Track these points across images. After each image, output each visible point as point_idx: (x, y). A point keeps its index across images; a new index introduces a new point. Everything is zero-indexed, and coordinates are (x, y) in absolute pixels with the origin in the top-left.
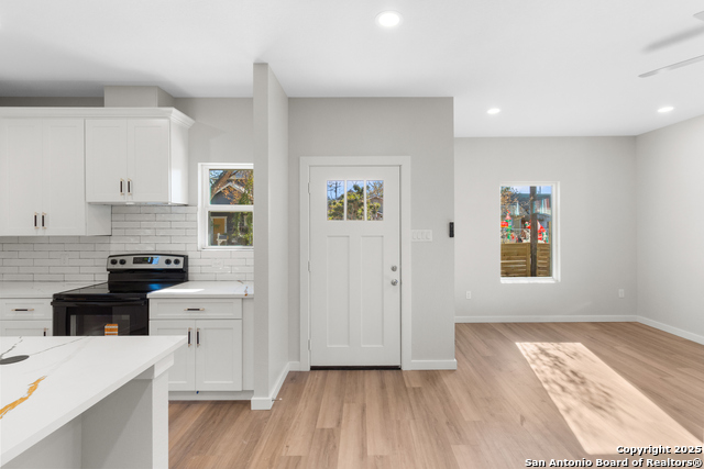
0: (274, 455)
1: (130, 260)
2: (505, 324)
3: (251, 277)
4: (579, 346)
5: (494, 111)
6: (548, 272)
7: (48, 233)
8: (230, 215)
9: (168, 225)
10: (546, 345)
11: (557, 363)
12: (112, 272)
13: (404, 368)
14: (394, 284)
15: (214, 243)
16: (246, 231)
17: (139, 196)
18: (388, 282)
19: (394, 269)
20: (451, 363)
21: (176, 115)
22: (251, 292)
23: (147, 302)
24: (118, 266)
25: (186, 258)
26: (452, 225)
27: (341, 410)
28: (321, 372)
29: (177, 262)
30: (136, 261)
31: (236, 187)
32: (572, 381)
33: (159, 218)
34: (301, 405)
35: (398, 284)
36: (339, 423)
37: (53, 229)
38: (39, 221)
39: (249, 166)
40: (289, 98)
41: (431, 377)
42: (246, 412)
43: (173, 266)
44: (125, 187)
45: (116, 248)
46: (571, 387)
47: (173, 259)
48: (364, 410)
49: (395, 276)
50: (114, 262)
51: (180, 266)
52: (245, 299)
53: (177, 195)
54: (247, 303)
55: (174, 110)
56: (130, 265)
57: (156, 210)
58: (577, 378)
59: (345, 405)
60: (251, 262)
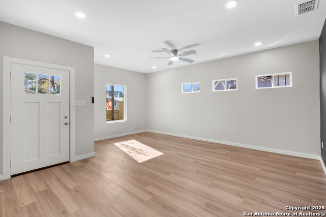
2: (108, 139)
4: (133, 141)
5: (107, 56)
6: (122, 118)
10: (123, 143)
11: (127, 146)
13: (71, 162)
14: (66, 124)
18: (62, 124)
19: (66, 117)
20: (93, 154)
26: (93, 98)
27: (46, 183)
32: (132, 150)
35: (68, 124)
36: (48, 187)
41: (86, 161)
46: (132, 151)
49: (67, 121)
58: (133, 149)
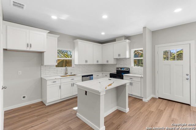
0: (147, 109)
1: (120, 68)
3: (143, 74)
7: (108, 64)
8: (138, 60)
9: (126, 62)
12: (117, 71)
13: (191, 105)
14: (187, 79)
15: (134, 66)
16: (142, 64)
17: (121, 57)
19: (187, 75)
21: (127, 41)
22: (143, 76)
23: (123, 76)
24: (118, 70)
25: (129, 69)
27: (166, 108)
28: (162, 100)
29: (128, 69)
30: (121, 69)
31: (140, 52)
33: (124, 61)
34: (155, 104)
35: (189, 80)
36: (165, 110)
37: (109, 63)
38: (107, 61)
39: (142, 49)
40: (152, 31)
42: (142, 101)
43: (127, 70)
44: (119, 55)
45: (118, 66)
47: (127, 69)
48: (173, 110)
49: (188, 77)
50: (117, 69)
51: (128, 70)
52: (141, 77)
53: (128, 56)
54: (142, 79)
55: (127, 40)
56: (120, 70)
57: (124, 59)
59: (167, 107)
60: (143, 70)
